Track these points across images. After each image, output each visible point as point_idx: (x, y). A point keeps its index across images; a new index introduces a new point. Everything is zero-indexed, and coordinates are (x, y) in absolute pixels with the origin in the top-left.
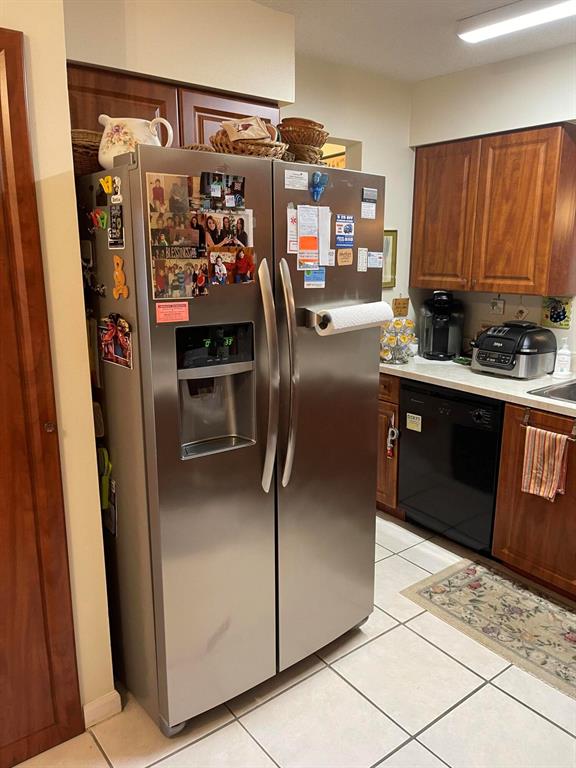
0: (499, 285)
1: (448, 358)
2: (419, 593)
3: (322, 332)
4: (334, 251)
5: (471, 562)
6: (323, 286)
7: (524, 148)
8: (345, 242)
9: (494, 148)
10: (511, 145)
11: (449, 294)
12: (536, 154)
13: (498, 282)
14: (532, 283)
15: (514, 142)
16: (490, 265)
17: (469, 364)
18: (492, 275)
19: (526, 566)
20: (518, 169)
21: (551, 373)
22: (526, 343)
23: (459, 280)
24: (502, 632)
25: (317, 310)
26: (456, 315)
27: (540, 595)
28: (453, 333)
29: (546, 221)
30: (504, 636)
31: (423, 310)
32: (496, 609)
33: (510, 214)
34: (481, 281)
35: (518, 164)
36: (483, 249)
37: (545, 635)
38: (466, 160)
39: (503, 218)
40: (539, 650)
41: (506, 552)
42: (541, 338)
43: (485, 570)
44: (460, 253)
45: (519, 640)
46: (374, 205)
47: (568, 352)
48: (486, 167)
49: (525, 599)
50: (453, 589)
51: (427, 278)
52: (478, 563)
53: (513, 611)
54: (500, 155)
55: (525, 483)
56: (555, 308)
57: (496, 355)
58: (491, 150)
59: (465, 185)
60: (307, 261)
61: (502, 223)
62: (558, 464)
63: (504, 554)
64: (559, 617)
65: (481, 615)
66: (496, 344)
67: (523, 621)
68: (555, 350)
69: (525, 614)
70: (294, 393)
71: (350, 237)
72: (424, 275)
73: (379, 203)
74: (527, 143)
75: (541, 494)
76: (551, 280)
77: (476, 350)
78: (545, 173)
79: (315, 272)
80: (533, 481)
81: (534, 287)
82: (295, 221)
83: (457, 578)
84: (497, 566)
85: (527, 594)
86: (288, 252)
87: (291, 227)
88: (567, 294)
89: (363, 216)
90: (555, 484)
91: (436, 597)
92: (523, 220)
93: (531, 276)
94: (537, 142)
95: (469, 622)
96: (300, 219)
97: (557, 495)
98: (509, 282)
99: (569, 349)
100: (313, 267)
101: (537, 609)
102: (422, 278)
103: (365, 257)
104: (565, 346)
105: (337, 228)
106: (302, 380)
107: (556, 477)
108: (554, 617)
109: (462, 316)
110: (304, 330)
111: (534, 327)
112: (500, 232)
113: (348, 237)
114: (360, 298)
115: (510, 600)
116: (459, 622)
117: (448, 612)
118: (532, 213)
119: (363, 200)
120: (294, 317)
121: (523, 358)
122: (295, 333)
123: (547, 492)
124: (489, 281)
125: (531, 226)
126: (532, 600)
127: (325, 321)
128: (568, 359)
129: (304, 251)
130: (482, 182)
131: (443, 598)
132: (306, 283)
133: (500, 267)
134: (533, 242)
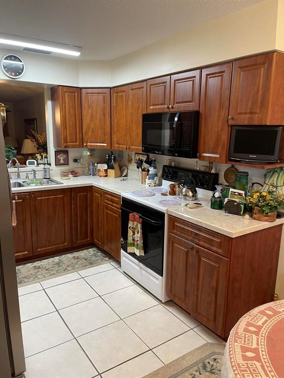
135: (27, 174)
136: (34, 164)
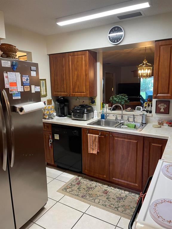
0: (77, 94)
1: (65, 116)
2: (62, 190)
3: (21, 113)
4: (23, 86)
5: (77, 176)
6: (20, 98)
7: (79, 56)
8: (26, 84)
9: (71, 56)
10: (75, 55)
11: (63, 97)
12: (82, 58)
13: (76, 93)
14: (85, 94)
15: (76, 54)
16: (74, 89)
17: (71, 117)
18: (75, 91)
19: (92, 174)
20: (78, 62)
21: (93, 118)
22: (85, 110)
23: (66, 93)
24: (87, 196)
25: (18, 106)
26: (66, 103)
27: (96, 181)
28: (66, 109)
29: (87, 76)
30: (88, 197)
31: (56, 102)
32: (85, 189)
33: (77, 74)
34: (72, 93)
35: (78, 61)
36: (71, 85)
37: (98, 194)
38: (64, 59)
39: (76, 76)
40: (97, 199)
41: (86, 171)
42: (89, 108)
43: (81, 178)
44: (65, 86)
45: (92, 197)
46: (35, 72)
47: (97, 112)
48: (69, 61)
49: (92, 184)
50: (72, 186)
51: (56, 93)
52: (79, 176)
53: (90, 188)
54: (73, 58)
55: (89, 151)
56: (92, 100)
57: (78, 114)
58: (70, 56)
59: (64, 66)
60: (13, 90)
61: (75, 77)
62: (97, 144)
63: (86, 172)
64: (101, 187)
65: (81, 192)
66: (78, 111)
67: (92, 191)
68: (93, 112)
69: (93, 189)
70: (12, 134)
71: (28, 82)
72: (56, 92)
73: (37, 71)
74: (79, 55)
75: (94, 153)
76: (90, 93)
77: (72, 113)
78: (85, 64)
79: (16, 94)
80: (91, 149)
81: (86, 95)
82: (7, 77)
83: (73, 182)
84: (84, 176)
85: (93, 182)
86: (6, 87)
87: (6, 79)
88: (94, 96)
89: (32, 75)
90: (97, 149)
91: (68, 190)
92: (81, 76)
93: (85, 92)
94: (82, 55)
95: (78, 195)
96: (9, 77)
97: (98, 152)
98: (79, 93)
99: (97, 111)
100: (15, 92)
101: (96, 186)
102: (55, 93)
103: (34, 88)
104: (96, 110)
105: (23, 79)
106: (15, 130)
107: (97, 147)
108: (100, 187)
109: (68, 103)
110: (14, 113)
111: (87, 106)
112: (75, 80)
113: (27, 82)
114: (33, 101)
115: (88, 185)
116: (75, 196)
117: (71, 194)
118: (83, 74)
119: (31, 70)
120: (10, 109)
121: (85, 115)
122: (11, 114)
123: (95, 152)
124: (74, 93)
125: (83, 78)
126: (94, 184)
127: (21, 110)
128: (97, 113)
129: (11, 87)
130: (69, 65)
131: (70, 190)
132: (13, 97)
133: (77, 89)
134: (84, 82)
135: (128, 117)
136: (140, 110)
